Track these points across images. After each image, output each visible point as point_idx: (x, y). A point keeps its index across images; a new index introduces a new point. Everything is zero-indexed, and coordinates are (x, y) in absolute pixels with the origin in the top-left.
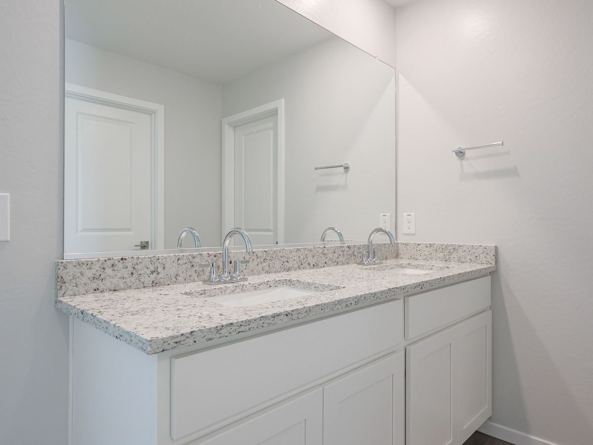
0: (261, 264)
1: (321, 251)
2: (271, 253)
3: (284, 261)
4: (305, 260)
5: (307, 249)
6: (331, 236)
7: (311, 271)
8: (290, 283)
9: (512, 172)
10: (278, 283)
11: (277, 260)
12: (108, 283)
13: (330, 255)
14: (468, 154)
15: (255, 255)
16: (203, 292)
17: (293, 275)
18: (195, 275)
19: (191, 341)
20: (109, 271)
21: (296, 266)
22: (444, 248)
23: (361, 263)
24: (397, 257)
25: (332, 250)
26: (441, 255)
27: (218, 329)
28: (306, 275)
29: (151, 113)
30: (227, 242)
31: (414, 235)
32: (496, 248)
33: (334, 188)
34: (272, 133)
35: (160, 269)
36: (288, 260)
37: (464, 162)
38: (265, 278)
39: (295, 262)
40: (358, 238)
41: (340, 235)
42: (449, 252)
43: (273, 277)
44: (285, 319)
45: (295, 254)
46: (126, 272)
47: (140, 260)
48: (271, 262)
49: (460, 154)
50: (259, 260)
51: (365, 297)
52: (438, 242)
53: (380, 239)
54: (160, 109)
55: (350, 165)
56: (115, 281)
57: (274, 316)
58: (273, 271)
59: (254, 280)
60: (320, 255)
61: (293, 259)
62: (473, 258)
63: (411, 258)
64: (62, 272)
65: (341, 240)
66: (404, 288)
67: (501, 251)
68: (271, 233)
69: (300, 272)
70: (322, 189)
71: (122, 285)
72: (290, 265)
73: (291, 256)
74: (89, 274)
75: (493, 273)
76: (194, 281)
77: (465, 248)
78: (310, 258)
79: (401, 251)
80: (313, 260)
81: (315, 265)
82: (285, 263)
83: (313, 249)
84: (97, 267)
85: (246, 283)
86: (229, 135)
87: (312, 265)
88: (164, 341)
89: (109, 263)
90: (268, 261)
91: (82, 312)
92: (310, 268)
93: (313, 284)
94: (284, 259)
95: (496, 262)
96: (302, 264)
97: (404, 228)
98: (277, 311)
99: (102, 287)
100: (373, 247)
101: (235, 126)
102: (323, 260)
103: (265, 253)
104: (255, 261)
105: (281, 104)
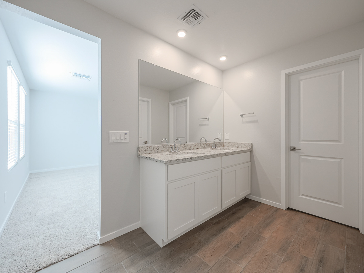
0: (183, 148)
1: (200, 144)
2: (186, 145)
4: (195, 147)
5: (196, 144)
6: (203, 140)
7: (197, 150)
8: (191, 153)
9: (256, 122)
10: (188, 153)
11: (187, 147)
12: (148, 152)
13: (202, 146)
14: (244, 116)
15: (182, 145)
16: (169, 154)
17: (192, 151)
18: (167, 150)
19: (172, 162)
20: (148, 149)
21: (193, 148)
22: (237, 144)
23: (212, 148)
24: (223, 146)
25: (203, 144)
26: (236, 146)
27: (177, 160)
28: (195, 151)
29: (147, 102)
30: (175, 142)
31: (228, 140)
32: (252, 143)
33: (205, 125)
34: (185, 107)
35: (159, 149)
37: (243, 118)
38: (184, 151)
40: (211, 140)
41: (206, 140)
42: (238, 145)
43: (186, 151)
44: (190, 159)
46: (152, 149)
49: (242, 116)
51: (209, 155)
52: (235, 142)
53: (217, 141)
54: (150, 100)
55: (209, 118)
56: (150, 151)
57: (188, 158)
59: (181, 152)
62: (245, 147)
63: (227, 147)
64: (139, 149)
65: (206, 141)
66: (220, 154)
67: (253, 145)
68: (185, 139)
69: (194, 150)
70: (201, 125)
72: (191, 148)
73: (191, 146)
74: (144, 149)
75: (251, 151)
76: (167, 152)
77: (243, 144)
78: (197, 146)
79: (224, 145)
81: (198, 148)
84: (146, 148)
85: (180, 152)
86: (171, 107)
88: (167, 161)
89: (149, 147)
90: (185, 147)
91: (147, 157)
93: (197, 153)
94: (189, 147)
95: (252, 148)
97: (225, 138)
98: (188, 157)
99: (147, 153)
100: (215, 143)
101: (173, 105)
102: (200, 147)
103: (184, 145)
105: (188, 98)
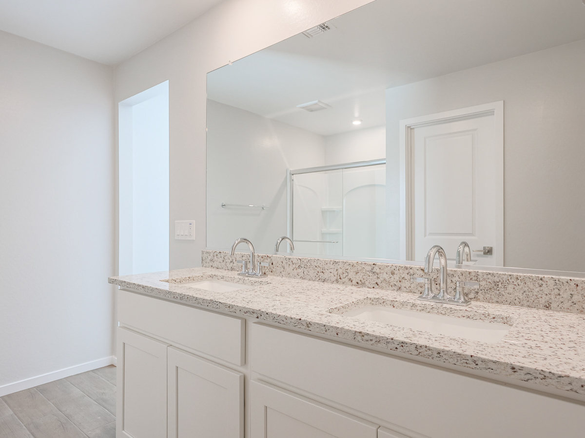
0: (296, 269)
1: (369, 268)
2: (305, 261)
3: (319, 271)
4: (344, 275)
5: (348, 264)
7: (354, 289)
11: (311, 269)
12: (216, 264)
13: (385, 276)
15: (291, 261)
16: (222, 277)
21: (334, 279)
25: (388, 270)
36: (324, 271)
39: (332, 274)
45: (332, 266)
47: (226, 254)
48: (305, 270)
50: (294, 266)
58: (308, 278)
60: (368, 273)
61: (330, 271)
69: (340, 287)
71: (220, 267)
72: (326, 276)
73: (326, 267)
78: (352, 274)
80: (357, 277)
81: (360, 282)
82: (320, 273)
83: (355, 265)
87: (354, 282)
90: (302, 269)
92: (352, 285)
94: (319, 269)
96: (340, 278)
99: (213, 265)
102: (373, 280)
103: (299, 260)
104: (291, 266)
